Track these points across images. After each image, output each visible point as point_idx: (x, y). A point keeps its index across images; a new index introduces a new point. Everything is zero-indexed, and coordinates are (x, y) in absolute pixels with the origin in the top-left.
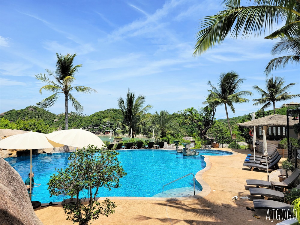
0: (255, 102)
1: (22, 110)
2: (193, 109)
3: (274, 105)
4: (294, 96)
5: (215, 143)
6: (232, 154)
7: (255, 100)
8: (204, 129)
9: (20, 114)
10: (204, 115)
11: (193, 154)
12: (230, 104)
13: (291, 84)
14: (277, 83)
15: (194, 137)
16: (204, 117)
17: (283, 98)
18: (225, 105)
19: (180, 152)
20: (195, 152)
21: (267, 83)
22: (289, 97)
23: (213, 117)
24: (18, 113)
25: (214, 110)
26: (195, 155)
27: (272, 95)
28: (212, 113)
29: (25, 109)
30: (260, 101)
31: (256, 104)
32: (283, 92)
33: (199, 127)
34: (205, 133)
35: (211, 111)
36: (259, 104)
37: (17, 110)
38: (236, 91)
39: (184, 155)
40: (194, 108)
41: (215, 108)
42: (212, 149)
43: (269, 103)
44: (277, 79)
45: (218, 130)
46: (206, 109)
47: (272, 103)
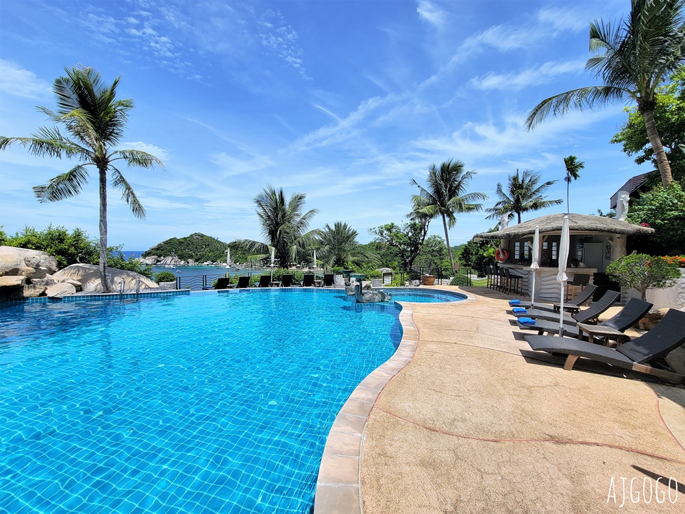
0: (490, 214)
1: (185, 238)
2: (392, 226)
3: (519, 218)
4: (551, 202)
5: (428, 275)
6: (465, 297)
7: (490, 210)
8: (409, 257)
9: (183, 243)
10: (410, 234)
11: (377, 298)
12: (450, 215)
13: (549, 183)
14: (527, 181)
15: (394, 268)
16: (410, 239)
17: (535, 206)
18: (444, 217)
19: (352, 293)
20: (382, 294)
21: (510, 182)
22: (543, 204)
23: (424, 239)
24: (180, 242)
25: (426, 227)
26: (382, 301)
27: (518, 201)
28: (423, 231)
29: (188, 237)
30: (497, 211)
31: (490, 216)
32: (534, 197)
33: (402, 253)
34: (411, 262)
35: (421, 230)
36: (495, 217)
37: (178, 238)
38: (461, 195)
39: (358, 302)
40: (395, 224)
41: (427, 224)
42: (422, 287)
43: (511, 214)
44: (526, 174)
45: (433, 250)
46: (413, 227)
47: (516, 215)
